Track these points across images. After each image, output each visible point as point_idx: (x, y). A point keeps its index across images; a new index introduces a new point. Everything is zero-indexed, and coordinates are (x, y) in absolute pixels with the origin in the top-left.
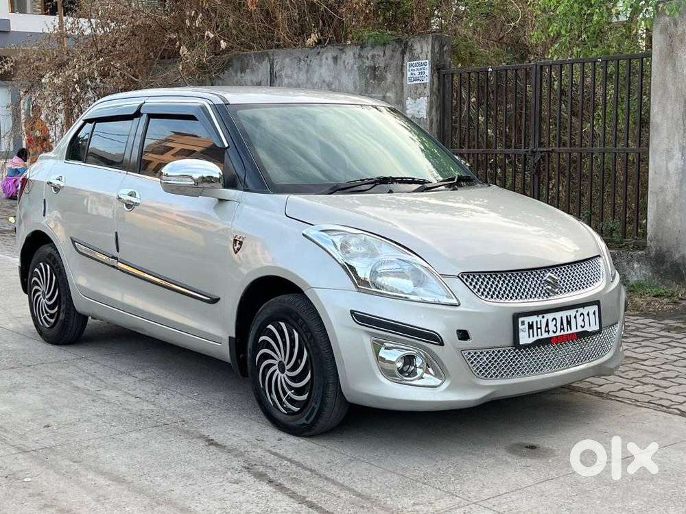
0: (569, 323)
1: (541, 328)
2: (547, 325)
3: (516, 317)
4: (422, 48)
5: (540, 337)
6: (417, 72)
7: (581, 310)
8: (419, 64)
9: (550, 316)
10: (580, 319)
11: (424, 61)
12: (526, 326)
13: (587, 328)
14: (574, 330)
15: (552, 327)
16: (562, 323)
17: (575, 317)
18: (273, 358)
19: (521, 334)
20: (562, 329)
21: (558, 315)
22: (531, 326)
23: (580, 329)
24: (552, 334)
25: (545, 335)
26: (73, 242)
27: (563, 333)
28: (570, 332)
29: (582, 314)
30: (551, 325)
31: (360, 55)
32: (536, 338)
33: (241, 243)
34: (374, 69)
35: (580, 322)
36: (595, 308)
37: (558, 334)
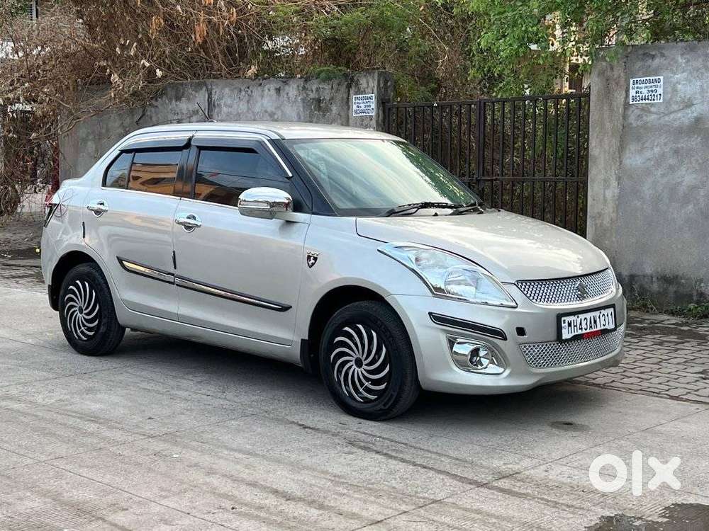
0: (595, 322)
1: (576, 326)
2: (581, 324)
3: (560, 316)
4: (368, 83)
5: (576, 333)
6: (362, 106)
7: (603, 312)
8: (366, 98)
9: (582, 316)
10: (602, 319)
11: (370, 95)
12: (567, 324)
13: (607, 327)
14: (599, 328)
15: (584, 326)
16: (591, 323)
17: (599, 317)
18: (349, 355)
19: (563, 331)
20: (591, 327)
21: (588, 315)
22: (570, 325)
23: (603, 328)
24: (584, 331)
25: (580, 332)
26: (120, 261)
27: (591, 330)
28: (595, 330)
29: (604, 315)
30: (584, 323)
31: (304, 88)
32: (573, 334)
33: (315, 259)
34: (319, 101)
35: (603, 322)
36: (611, 310)
37: (588, 331)
